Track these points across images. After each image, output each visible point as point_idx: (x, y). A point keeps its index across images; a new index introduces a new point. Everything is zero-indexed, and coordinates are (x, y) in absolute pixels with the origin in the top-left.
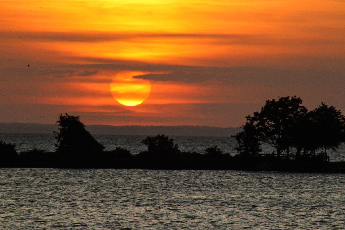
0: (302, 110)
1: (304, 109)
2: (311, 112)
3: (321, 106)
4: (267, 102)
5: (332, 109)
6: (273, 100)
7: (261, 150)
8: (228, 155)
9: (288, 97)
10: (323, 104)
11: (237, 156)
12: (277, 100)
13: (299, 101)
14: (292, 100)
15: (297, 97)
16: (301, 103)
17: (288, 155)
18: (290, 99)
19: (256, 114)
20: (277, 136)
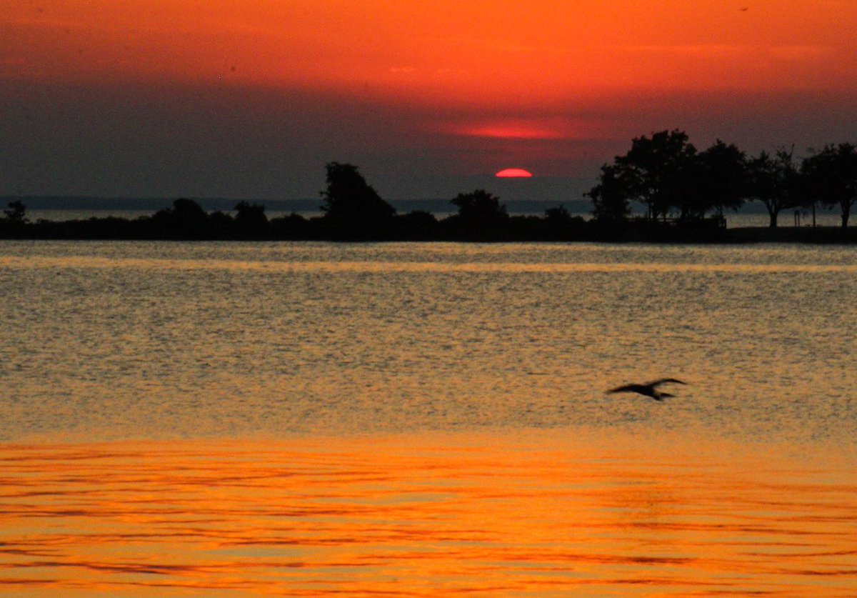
0: (687, 151)
1: (691, 149)
2: (702, 154)
3: (716, 144)
4: (635, 141)
5: (733, 149)
6: (643, 137)
7: (629, 212)
8: (579, 219)
9: (666, 132)
10: (719, 142)
11: (591, 220)
12: (650, 137)
13: (683, 136)
14: (672, 136)
15: (680, 131)
16: (686, 140)
17: (665, 219)
18: (669, 134)
19: (618, 159)
20: (652, 191)
